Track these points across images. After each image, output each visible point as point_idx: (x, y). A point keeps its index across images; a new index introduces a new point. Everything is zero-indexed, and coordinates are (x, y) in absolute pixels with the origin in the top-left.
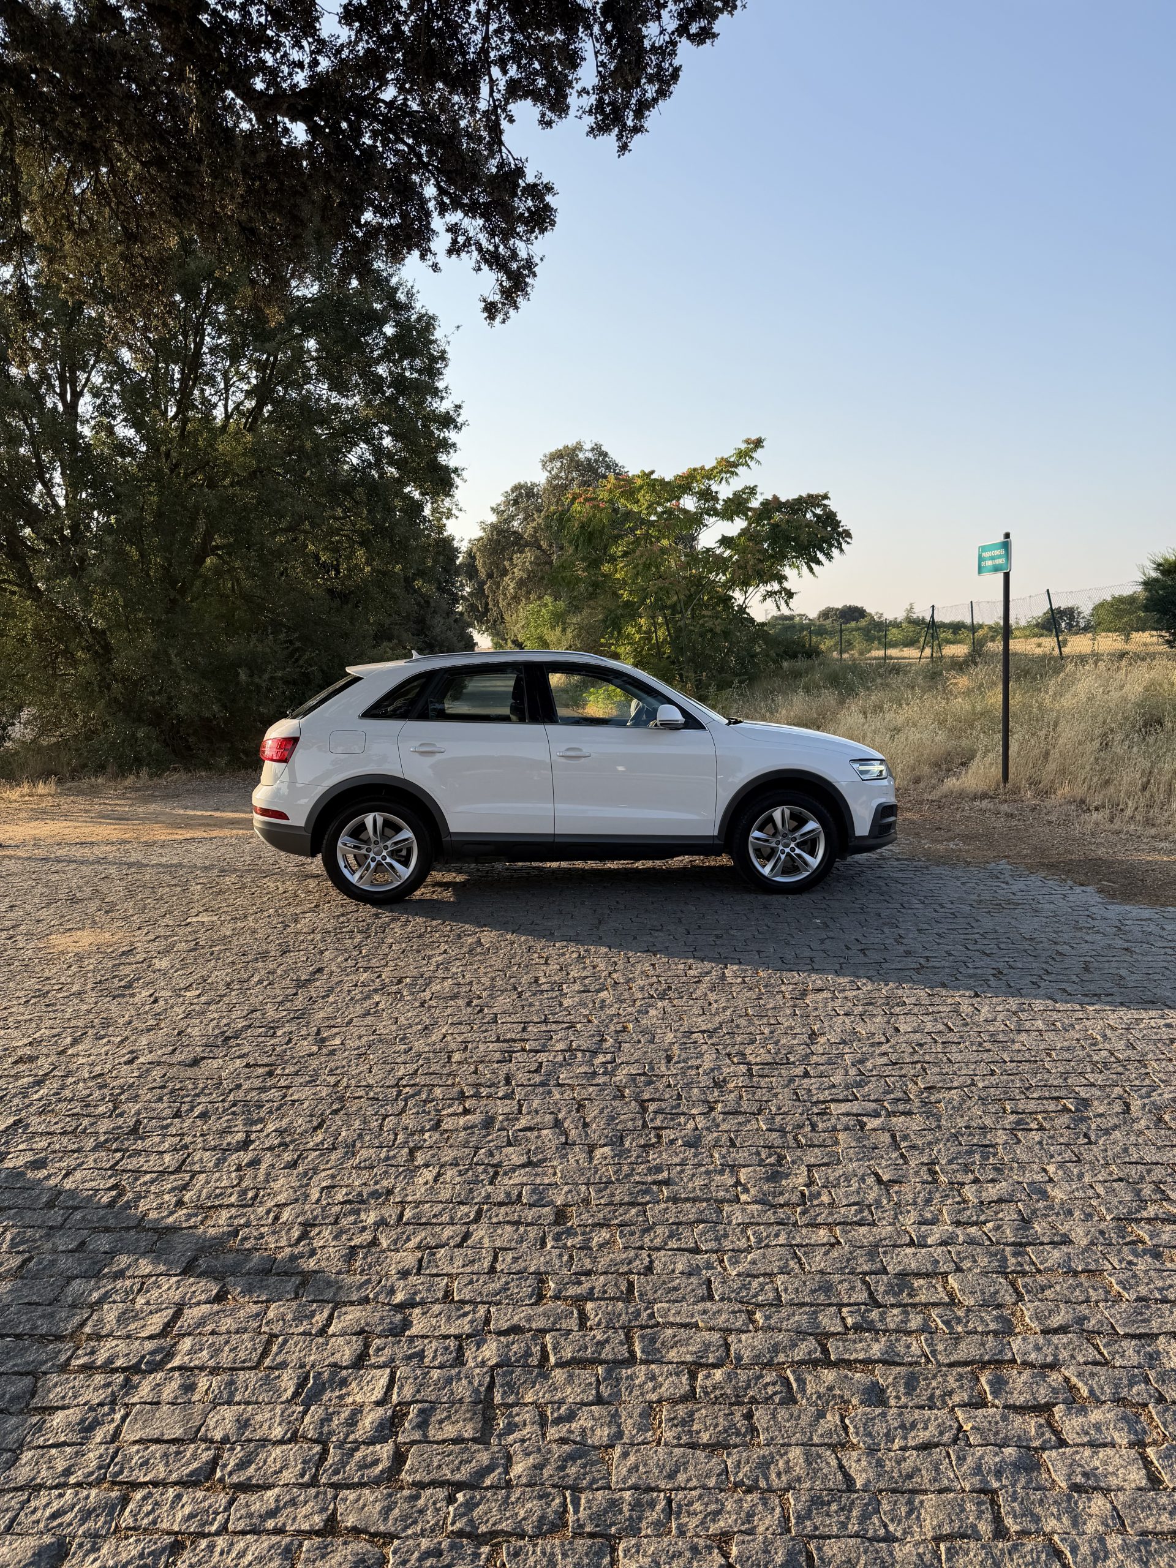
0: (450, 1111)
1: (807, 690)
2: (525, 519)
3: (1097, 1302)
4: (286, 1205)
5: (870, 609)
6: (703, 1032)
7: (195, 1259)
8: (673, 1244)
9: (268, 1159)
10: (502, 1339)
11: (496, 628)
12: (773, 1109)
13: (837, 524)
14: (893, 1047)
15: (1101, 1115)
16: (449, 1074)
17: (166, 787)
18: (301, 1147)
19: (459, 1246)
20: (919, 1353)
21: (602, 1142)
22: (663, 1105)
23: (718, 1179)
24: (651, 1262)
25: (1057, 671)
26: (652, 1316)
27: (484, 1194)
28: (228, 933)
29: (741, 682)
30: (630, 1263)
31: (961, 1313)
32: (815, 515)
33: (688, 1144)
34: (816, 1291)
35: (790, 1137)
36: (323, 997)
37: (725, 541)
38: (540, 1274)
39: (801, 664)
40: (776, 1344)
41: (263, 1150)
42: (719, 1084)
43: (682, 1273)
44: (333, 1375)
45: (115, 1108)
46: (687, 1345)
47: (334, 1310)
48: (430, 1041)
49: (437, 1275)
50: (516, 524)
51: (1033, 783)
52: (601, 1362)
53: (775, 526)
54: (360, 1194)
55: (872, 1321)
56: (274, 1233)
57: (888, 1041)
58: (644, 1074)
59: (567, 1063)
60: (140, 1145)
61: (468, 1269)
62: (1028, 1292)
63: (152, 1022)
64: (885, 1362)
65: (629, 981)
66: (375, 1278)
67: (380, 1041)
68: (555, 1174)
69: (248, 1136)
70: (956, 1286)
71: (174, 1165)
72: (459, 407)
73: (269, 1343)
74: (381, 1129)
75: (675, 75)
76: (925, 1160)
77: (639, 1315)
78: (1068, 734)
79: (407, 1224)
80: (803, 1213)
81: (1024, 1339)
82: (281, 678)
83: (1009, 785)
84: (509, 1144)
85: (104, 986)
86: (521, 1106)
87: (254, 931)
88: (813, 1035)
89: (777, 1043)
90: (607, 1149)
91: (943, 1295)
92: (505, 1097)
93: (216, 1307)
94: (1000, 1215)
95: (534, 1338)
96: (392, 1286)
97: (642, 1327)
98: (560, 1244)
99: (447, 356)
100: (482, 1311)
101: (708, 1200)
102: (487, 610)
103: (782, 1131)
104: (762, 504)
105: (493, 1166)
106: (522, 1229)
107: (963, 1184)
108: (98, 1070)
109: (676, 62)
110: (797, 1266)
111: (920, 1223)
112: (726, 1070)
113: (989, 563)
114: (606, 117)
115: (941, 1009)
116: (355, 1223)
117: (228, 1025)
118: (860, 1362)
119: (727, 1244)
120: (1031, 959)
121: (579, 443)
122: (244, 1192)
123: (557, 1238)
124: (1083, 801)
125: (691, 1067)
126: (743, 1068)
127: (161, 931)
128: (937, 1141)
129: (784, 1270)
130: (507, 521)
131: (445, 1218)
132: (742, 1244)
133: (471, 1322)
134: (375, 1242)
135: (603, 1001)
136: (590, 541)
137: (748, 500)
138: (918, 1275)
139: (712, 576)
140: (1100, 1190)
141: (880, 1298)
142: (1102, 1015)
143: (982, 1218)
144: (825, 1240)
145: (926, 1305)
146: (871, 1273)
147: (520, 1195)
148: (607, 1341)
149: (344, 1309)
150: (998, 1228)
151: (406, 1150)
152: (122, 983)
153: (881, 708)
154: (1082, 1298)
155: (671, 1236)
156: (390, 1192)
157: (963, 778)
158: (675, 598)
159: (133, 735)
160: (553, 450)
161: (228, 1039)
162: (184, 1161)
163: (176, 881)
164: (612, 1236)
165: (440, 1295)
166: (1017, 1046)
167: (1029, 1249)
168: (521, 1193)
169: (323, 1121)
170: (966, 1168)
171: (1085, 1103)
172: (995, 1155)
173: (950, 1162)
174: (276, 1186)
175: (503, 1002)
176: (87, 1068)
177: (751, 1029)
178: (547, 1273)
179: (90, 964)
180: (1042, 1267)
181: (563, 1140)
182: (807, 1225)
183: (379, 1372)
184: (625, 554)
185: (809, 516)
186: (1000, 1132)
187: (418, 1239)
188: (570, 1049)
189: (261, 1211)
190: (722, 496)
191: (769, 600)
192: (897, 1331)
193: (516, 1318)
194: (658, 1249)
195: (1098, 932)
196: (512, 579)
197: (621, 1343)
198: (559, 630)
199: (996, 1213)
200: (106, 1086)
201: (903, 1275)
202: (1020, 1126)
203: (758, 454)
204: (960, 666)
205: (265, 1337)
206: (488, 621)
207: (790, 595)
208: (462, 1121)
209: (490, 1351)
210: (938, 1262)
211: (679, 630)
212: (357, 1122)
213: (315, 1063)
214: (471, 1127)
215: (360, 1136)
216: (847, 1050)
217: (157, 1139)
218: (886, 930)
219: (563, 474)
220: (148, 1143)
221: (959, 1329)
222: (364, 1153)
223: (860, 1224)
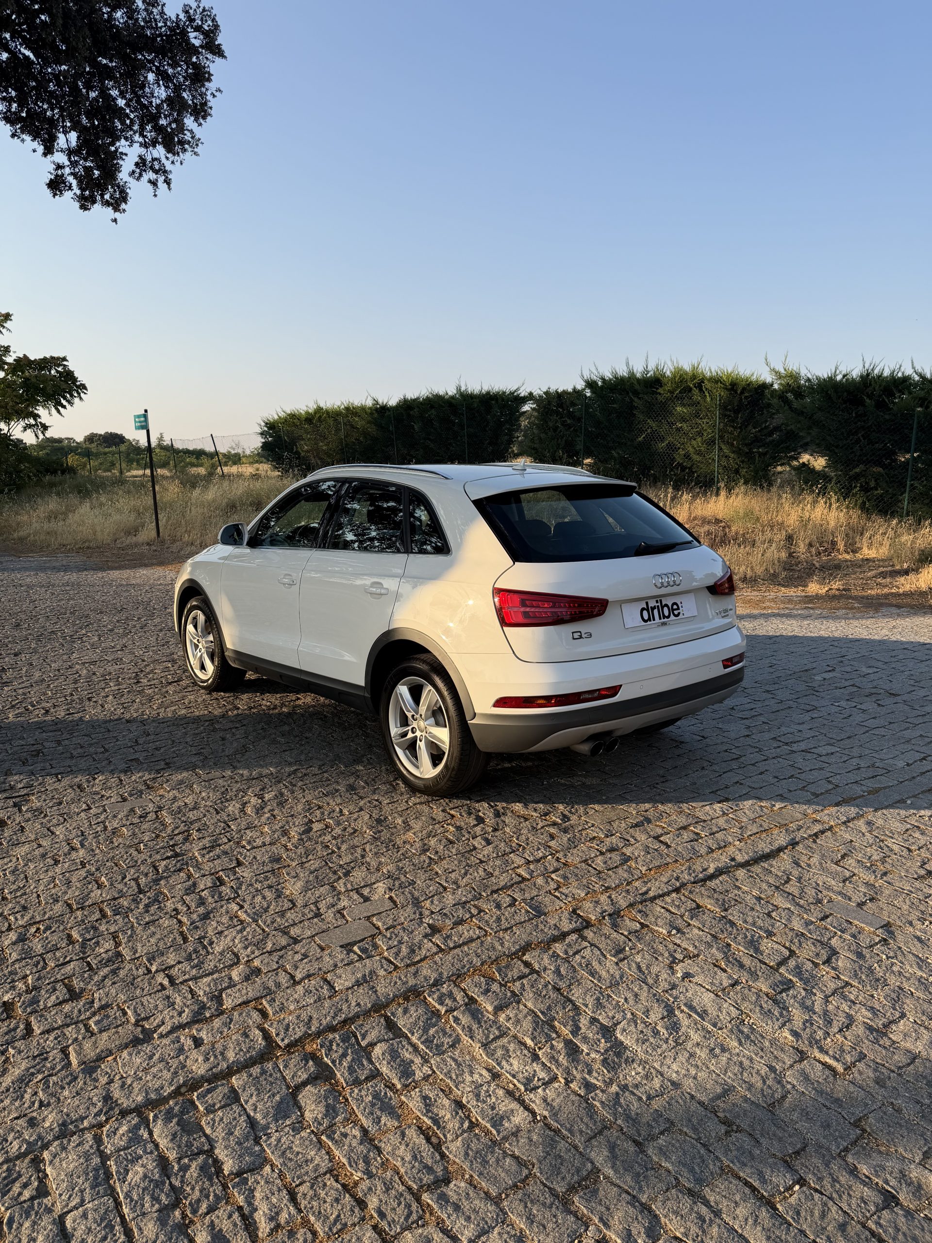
1: (58, 494)
5: (126, 436)
13: (75, 380)
29: (10, 490)
32: (57, 372)
39: (59, 477)
51: (172, 537)
53: (27, 379)
83: (160, 539)
104: (15, 360)
113: (139, 424)
137: (4, 356)
157: (138, 537)
185: (53, 372)
191: (29, 431)
203: (8, 324)
207: (44, 427)
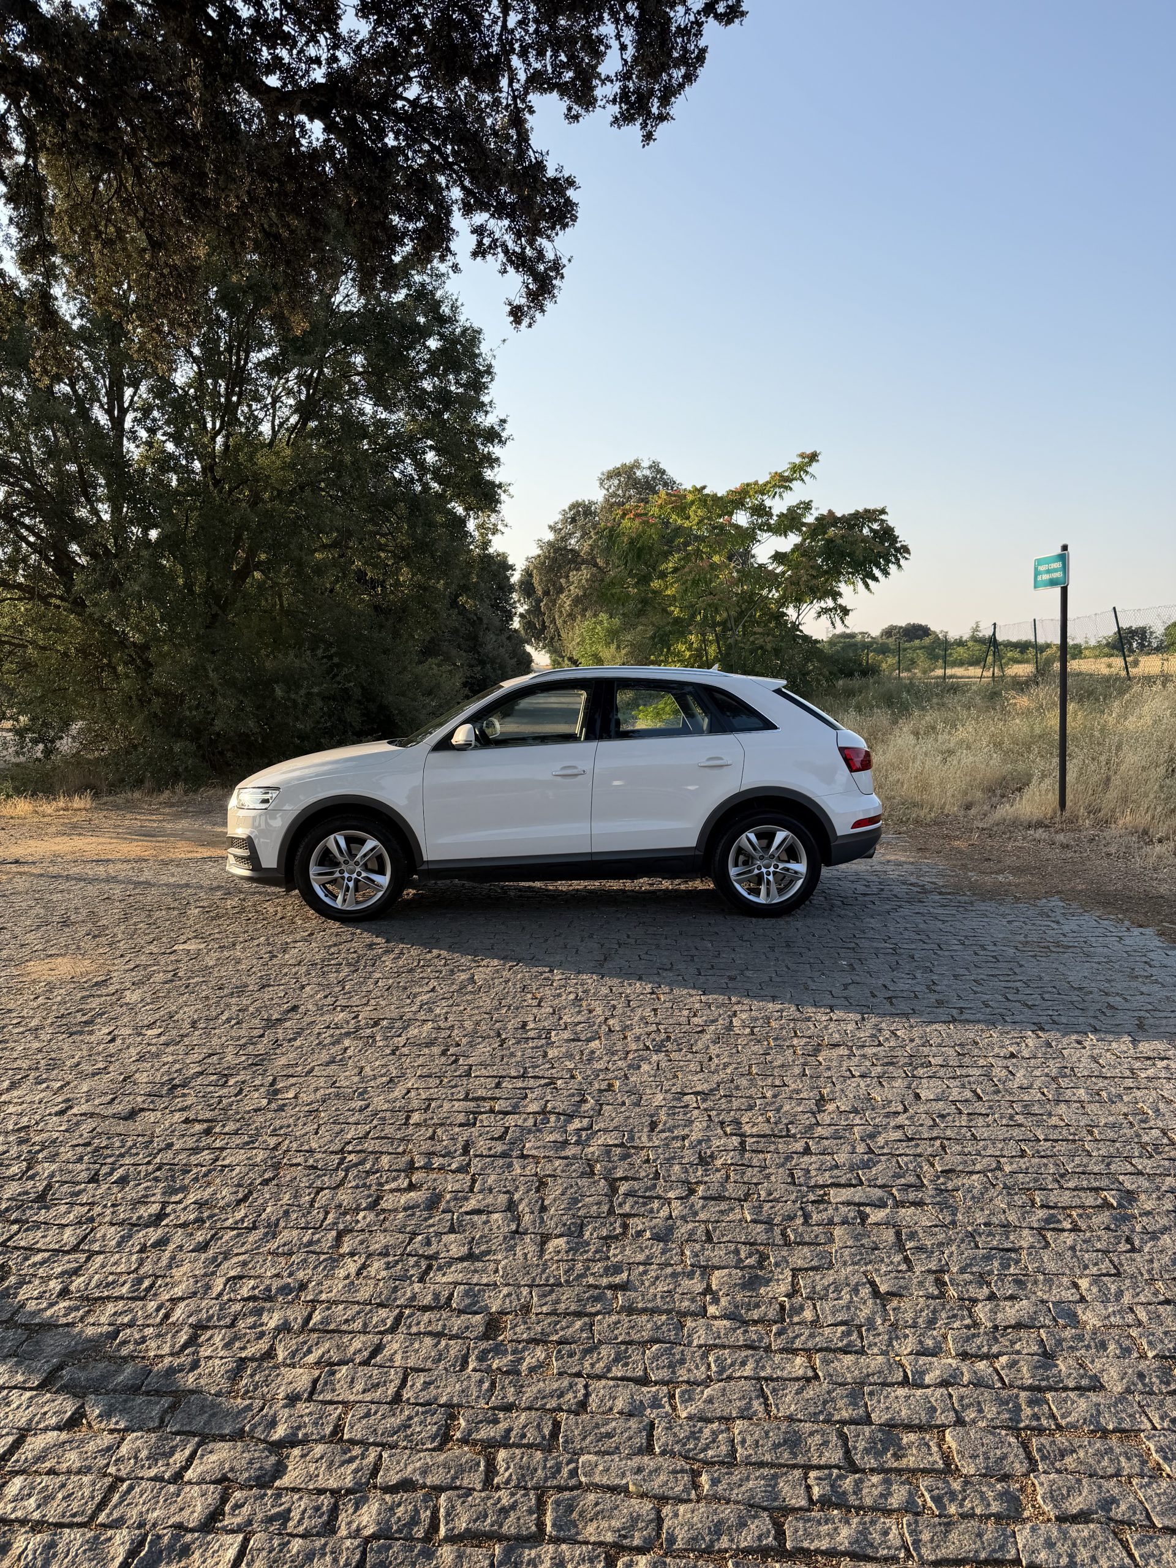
0: (393, 1185)
1: (859, 709)
2: (582, 537)
3: (1130, 1477)
4: (182, 1299)
5: (934, 627)
6: (696, 1093)
7: (60, 1367)
8: (617, 1371)
9: (178, 1237)
10: (387, 1497)
11: (554, 647)
12: (763, 1193)
13: (894, 539)
14: (910, 1118)
15: (1148, 1213)
16: (402, 1140)
17: (200, 803)
18: (219, 1225)
19: (366, 1363)
20: (898, 1543)
21: (558, 1231)
22: (636, 1185)
23: (686, 1283)
24: (587, 1395)
25: (1122, 692)
26: (574, 1473)
27: (409, 1294)
28: (211, 963)
30: (561, 1395)
31: (956, 1485)
32: (872, 530)
33: (657, 1238)
34: (779, 1445)
35: (777, 1231)
36: (290, 1041)
37: (778, 557)
38: (452, 1406)
39: (856, 682)
40: (721, 1522)
41: (176, 1226)
42: (704, 1161)
43: (621, 1413)
44: (176, 1538)
45: (29, 1168)
46: (611, 1517)
47: (199, 1445)
48: (392, 1096)
49: (331, 1403)
50: (573, 541)
51: (1093, 811)
52: (501, 1538)
53: (830, 541)
54: (268, 1289)
55: (844, 1493)
56: (158, 1336)
57: (906, 1110)
58: (622, 1145)
59: (537, 1129)
60: (42, 1215)
61: (368, 1397)
62: (1044, 1458)
63: (101, 1065)
64: (854, 1556)
65: (625, 1028)
66: (258, 1403)
67: (337, 1095)
68: (496, 1271)
69: (163, 1208)
70: (954, 1445)
71: (73, 1241)
72: (503, 421)
73: (112, 1489)
74: (312, 1205)
75: (701, 57)
76: (933, 1266)
77: (559, 1471)
78: (1131, 759)
79: (313, 1330)
80: (779, 1334)
81: (1033, 1529)
82: (318, 694)
83: (1067, 814)
84: (452, 1230)
85: (64, 1021)
86: (474, 1181)
87: (239, 962)
88: (821, 1101)
89: (778, 1110)
90: (561, 1241)
91: (937, 1457)
92: (458, 1170)
93: (64, 1436)
94: (1017, 1347)
95: (426, 1498)
96: (275, 1416)
97: (560, 1489)
98: (484, 1365)
99: (494, 370)
100: (372, 1454)
101: (668, 1312)
102: (544, 627)
103: (769, 1223)
104: (817, 519)
105: (428, 1258)
106: (443, 1343)
107: (974, 1301)
108: (25, 1121)
109: (702, 43)
110: (761, 1408)
111: (918, 1354)
112: (716, 1143)
113: (1046, 577)
114: (631, 105)
115: (971, 1071)
116: (254, 1327)
117: (179, 1071)
118: (823, 1553)
119: (682, 1374)
120: (1077, 1013)
121: (637, 461)
122: (140, 1281)
123: (481, 1358)
124: (1145, 832)
125: (676, 1138)
126: (735, 1141)
127: (143, 959)
128: (950, 1242)
129: (746, 1415)
130: (564, 539)
131: (357, 1325)
132: (700, 1374)
133: (356, 1471)
134: (270, 1354)
135: (593, 1052)
136: (639, 557)
137: (803, 515)
138: (909, 1427)
139: (765, 592)
140: (1143, 1316)
141: (857, 1458)
142: (1157, 1083)
143: (995, 1349)
144: (801, 1372)
145: (913, 1471)
146: (853, 1422)
147: (450, 1297)
148: (513, 1507)
149: (211, 1446)
150: (1013, 1364)
151: (334, 1233)
152: (84, 1019)
153: (934, 728)
154: (1111, 1471)
155: (616, 1360)
156: (303, 1286)
157: (1017, 806)
158: (725, 615)
159: (171, 749)
160: (611, 468)
161: (175, 1087)
162: (85, 1237)
163: (176, 904)
164: (548, 1356)
165: (328, 1430)
166: (1054, 1121)
167: (1049, 1396)
168: (452, 1294)
169: (250, 1193)
170: (982, 1280)
171: (1130, 1196)
172: (1017, 1262)
173: (962, 1271)
174: (177, 1273)
175: (483, 1050)
176: (14, 1117)
177: (753, 1091)
178: (460, 1406)
179: (58, 995)
180: (1063, 1423)
181: (514, 1227)
182: (782, 1351)
183: (228, 1539)
184: (676, 570)
185: (866, 531)
186: (1026, 1232)
187: (320, 1352)
188: (543, 1112)
189: (152, 1305)
190: (776, 511)
191: (824, 617)
192: (874, 1509)
193: (410, 1469)
194: (599, 1377)
195: (1156, 982)
196: (568, 596)
197: (530, 1512)
198: (613, 647)
199: (1013, 1343)
200: (27, 1141)
201: (891, 1426)
202: (1051, 1224)
203: (813, 468)
204: (1021, 686)
205: (108, 1481)
206: (545, 639)
207: (845, 611)
208: (403, 1199)
209: (368, 1517)
210: (934, 1409)
211: (729, 647)
212: (287, 1196)
213: (259, 1119)
214: (412, 1207)
215: (286, 1213)
216: (857, 1121)
217: (63, 1209)
218: (918, 975)
219: (620, 492)
220: (53, 1212)
221: (952, 1509)
222: (285, 1236)
223: (845, 1351)
